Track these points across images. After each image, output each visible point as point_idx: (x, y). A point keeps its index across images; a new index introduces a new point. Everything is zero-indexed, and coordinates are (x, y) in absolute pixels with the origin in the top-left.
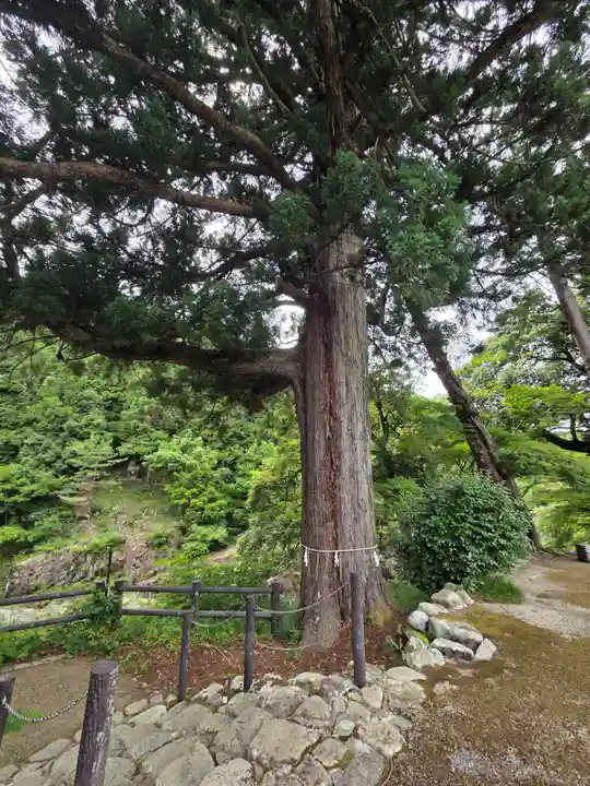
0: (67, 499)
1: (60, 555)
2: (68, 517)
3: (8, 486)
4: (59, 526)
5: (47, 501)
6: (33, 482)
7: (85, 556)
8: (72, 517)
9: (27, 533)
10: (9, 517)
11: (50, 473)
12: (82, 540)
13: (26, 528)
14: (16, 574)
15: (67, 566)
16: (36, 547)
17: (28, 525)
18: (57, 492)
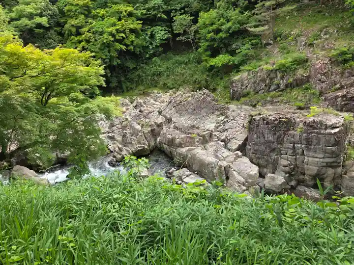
0: (253, 29)
1: (257, 72)
2: (257, 44)
3: (214, 27)
4: (251, 52)
5: (241, 33)
6: (228, 21)
7: (276, 73)
8: (260, 44)
9: (233, 58)
10: (221, 48)
11: (237, 11)
12: (271, 61)
13: (232, 55)
14: (234, 85)
15: (263, 80)
16: (242, 68)
17: (233, 53)
18: (245, 26)
